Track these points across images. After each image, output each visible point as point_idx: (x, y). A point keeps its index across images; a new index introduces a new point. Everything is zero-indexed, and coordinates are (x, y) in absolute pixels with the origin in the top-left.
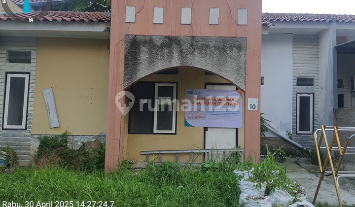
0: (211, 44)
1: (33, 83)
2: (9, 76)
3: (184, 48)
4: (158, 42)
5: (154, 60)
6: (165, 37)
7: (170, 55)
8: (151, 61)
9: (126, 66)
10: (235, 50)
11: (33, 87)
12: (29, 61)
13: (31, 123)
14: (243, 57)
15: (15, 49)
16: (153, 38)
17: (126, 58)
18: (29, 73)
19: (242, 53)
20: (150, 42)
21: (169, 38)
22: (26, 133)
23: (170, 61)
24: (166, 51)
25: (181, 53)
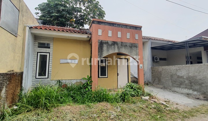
0: (128, 45)
1: (51, 57)
2: (39, 54)
3: (119, 46)
4: (110, 43)
5: (109, 50)
6: (113, 42)
7: (114, 48)
8: (108, 50)
9: (99, 52)
10: (135, 48)
11: (51, 59)
12: (49, 48)
13: (50, 75)
14: (137, 50)
15: (42, 42)
16: (108, 41)
17: (98, 49)
18: (49, 53)
19: (137, 49)
20: (107, 43)
21: (114, 42)
22: (48, 79)
23: (115, 51)
24: (113, 46)
25: (118, 48)
